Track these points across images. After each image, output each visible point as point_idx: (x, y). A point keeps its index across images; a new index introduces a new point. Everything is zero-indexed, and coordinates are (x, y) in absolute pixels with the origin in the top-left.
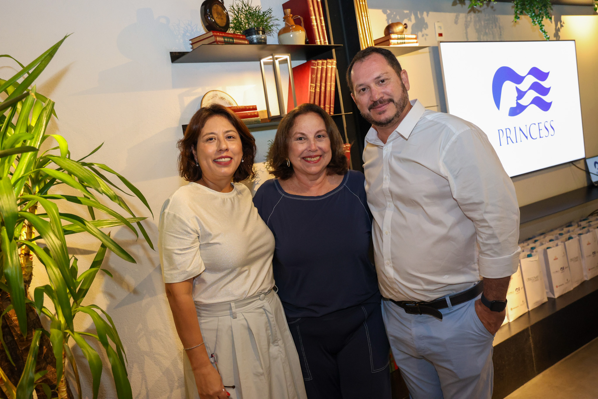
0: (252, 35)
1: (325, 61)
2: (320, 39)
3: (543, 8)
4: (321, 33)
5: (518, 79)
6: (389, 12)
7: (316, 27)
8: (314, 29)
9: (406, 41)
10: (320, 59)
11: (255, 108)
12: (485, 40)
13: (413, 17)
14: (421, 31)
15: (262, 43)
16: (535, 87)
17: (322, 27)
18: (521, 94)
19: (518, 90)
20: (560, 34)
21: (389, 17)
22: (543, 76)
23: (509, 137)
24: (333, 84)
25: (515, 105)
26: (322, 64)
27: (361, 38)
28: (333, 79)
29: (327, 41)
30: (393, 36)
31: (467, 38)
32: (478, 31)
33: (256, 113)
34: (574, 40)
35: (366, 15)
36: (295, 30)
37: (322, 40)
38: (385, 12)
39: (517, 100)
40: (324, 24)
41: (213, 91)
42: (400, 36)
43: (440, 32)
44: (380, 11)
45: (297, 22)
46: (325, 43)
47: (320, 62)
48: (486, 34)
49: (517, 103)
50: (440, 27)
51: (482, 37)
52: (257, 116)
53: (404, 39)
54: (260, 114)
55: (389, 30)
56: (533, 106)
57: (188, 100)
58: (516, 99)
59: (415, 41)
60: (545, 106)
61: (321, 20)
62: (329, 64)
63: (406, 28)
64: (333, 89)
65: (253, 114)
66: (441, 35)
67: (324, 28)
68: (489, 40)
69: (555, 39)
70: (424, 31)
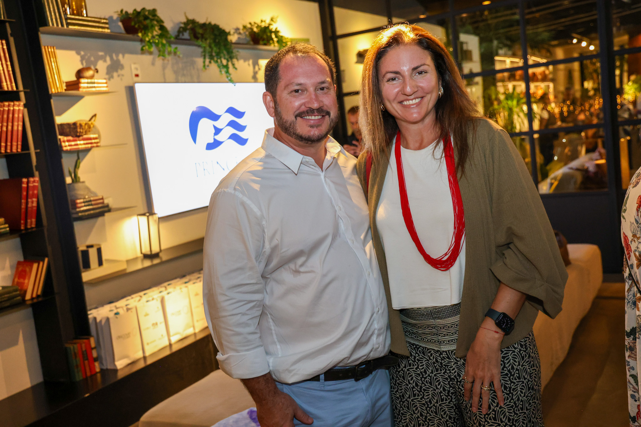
1: (12, 103)
2: (6, 82)
3: (230, 59)
4: (7, 77)
5: (215, 117)
6: (82, 53)
9: (95, 85)
10: (6, 101)
12: (183, 81)
13: (108, 59)
14: (117, 71)
16: (232, 124)
17: (8, 71)
18: (218, 131)
19: (215, 127)
21: (82, 59)
22: (240, 114)
23: (206, 169)
24: (21, 123)
25: (212, 141)
26: (9, 106)
27: (50, 82)
28: (21, 119)
29: (14, 84)
30: (82, 80)
31: (164, 78)
32: (176, 72)
35: (55, 61)
37: (9, 83)
38: (78, 53)
39: (214, 136)
40: (10, 69)
42: (89, 81)
43: (137, 73)
44: (73, 53)
46: (12, 87)
47: (6, 104)
48: (184, 75)
49: (214, 139)
50: (137, 69)
51: (180, 78)
53: (94, 83)
55: (79, 74)
56: (231, 140)
58: (213, 135)
59: (105, 85)
60: (242, 142)
61: (7, 65)
62: (16, 105)
63: (97, 72)
64: (20, 128)
66: (137, 76)
67: (11, 72)
68: (187, 81)
69: (253, 81)
70: (120, 72)
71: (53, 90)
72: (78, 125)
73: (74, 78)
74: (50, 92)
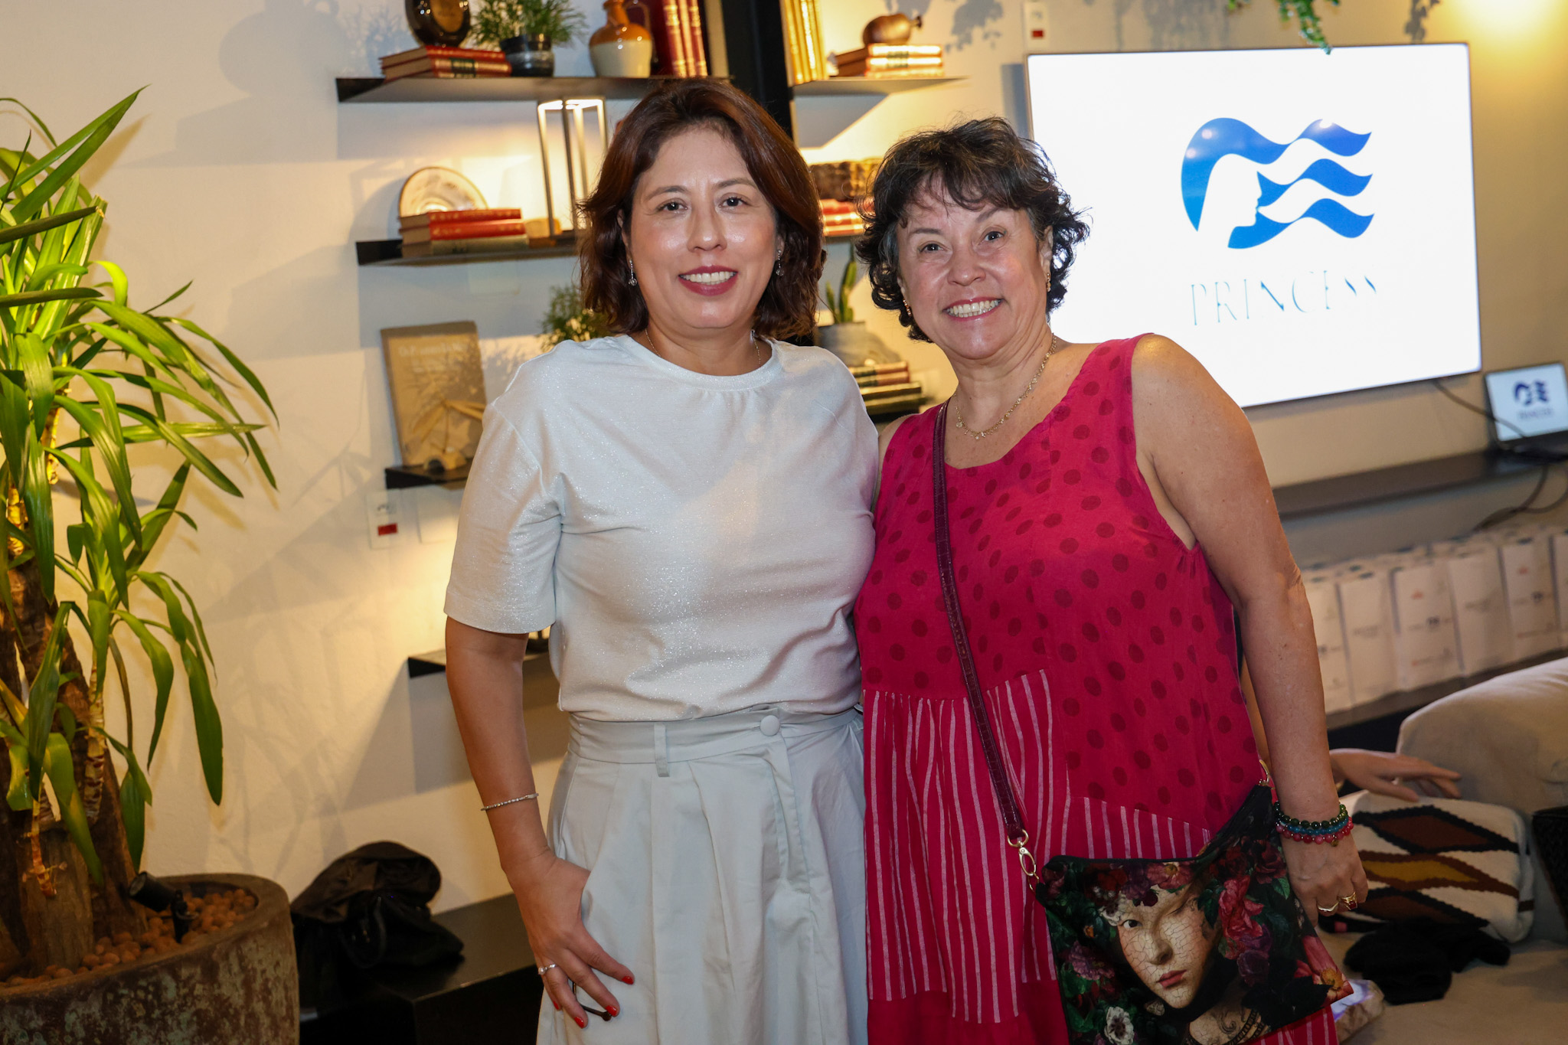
0: (520, 50)
2: (685, 57)
5: (1266, 152)
7: (676, 32)
8: (672, 36)
9: (910, 61)
11: (516, 215)
12: (1177, 47)
14: (982, 24)
15: (544, 71)
16: (1321, 172)
17: (692, 29)
18: (1271, 192)
19: (1263, 180)
20: (1426, 23)
22: (1348, 142)
23: (1223, 303)
25: (1250, 221)
27: (792, 55)
29: (703, 63)
30: (876, 49)
31: (1120, 40)
32: (1156, 22)
33: (518, 227)
34: (1465, 43)
35: (810, 0)
36: (627, 36)
37: (691, 60)
39: (1257, 208)
40: (697, 23)
41: (430, 168)
42: (894, 49)
43: (1038, 26)
45: (635, 17)
46: (698, 68)
48: (1179, 28)
49: (1259, 216)
50: (1038, 15)
51: (1166, 38)
52: (522, 232)
53: (906, 56)
54: (528, 229)
55: (872, 33)
56: (1313, 223)
57: (372, 187)
58: (1256, 203)
59: (937, 61)
60: (1352, 225)
61: (690, 14)
63: (920, 25)
65: (511, 228)
66: (1038, 34)
67: (698, 33)
68: (1188, 45)
69: (1408, 38)
70: (991, 25)
71: (798, 76)
72: (853, 168)
73: (858, 44)
74: (790, 83)
